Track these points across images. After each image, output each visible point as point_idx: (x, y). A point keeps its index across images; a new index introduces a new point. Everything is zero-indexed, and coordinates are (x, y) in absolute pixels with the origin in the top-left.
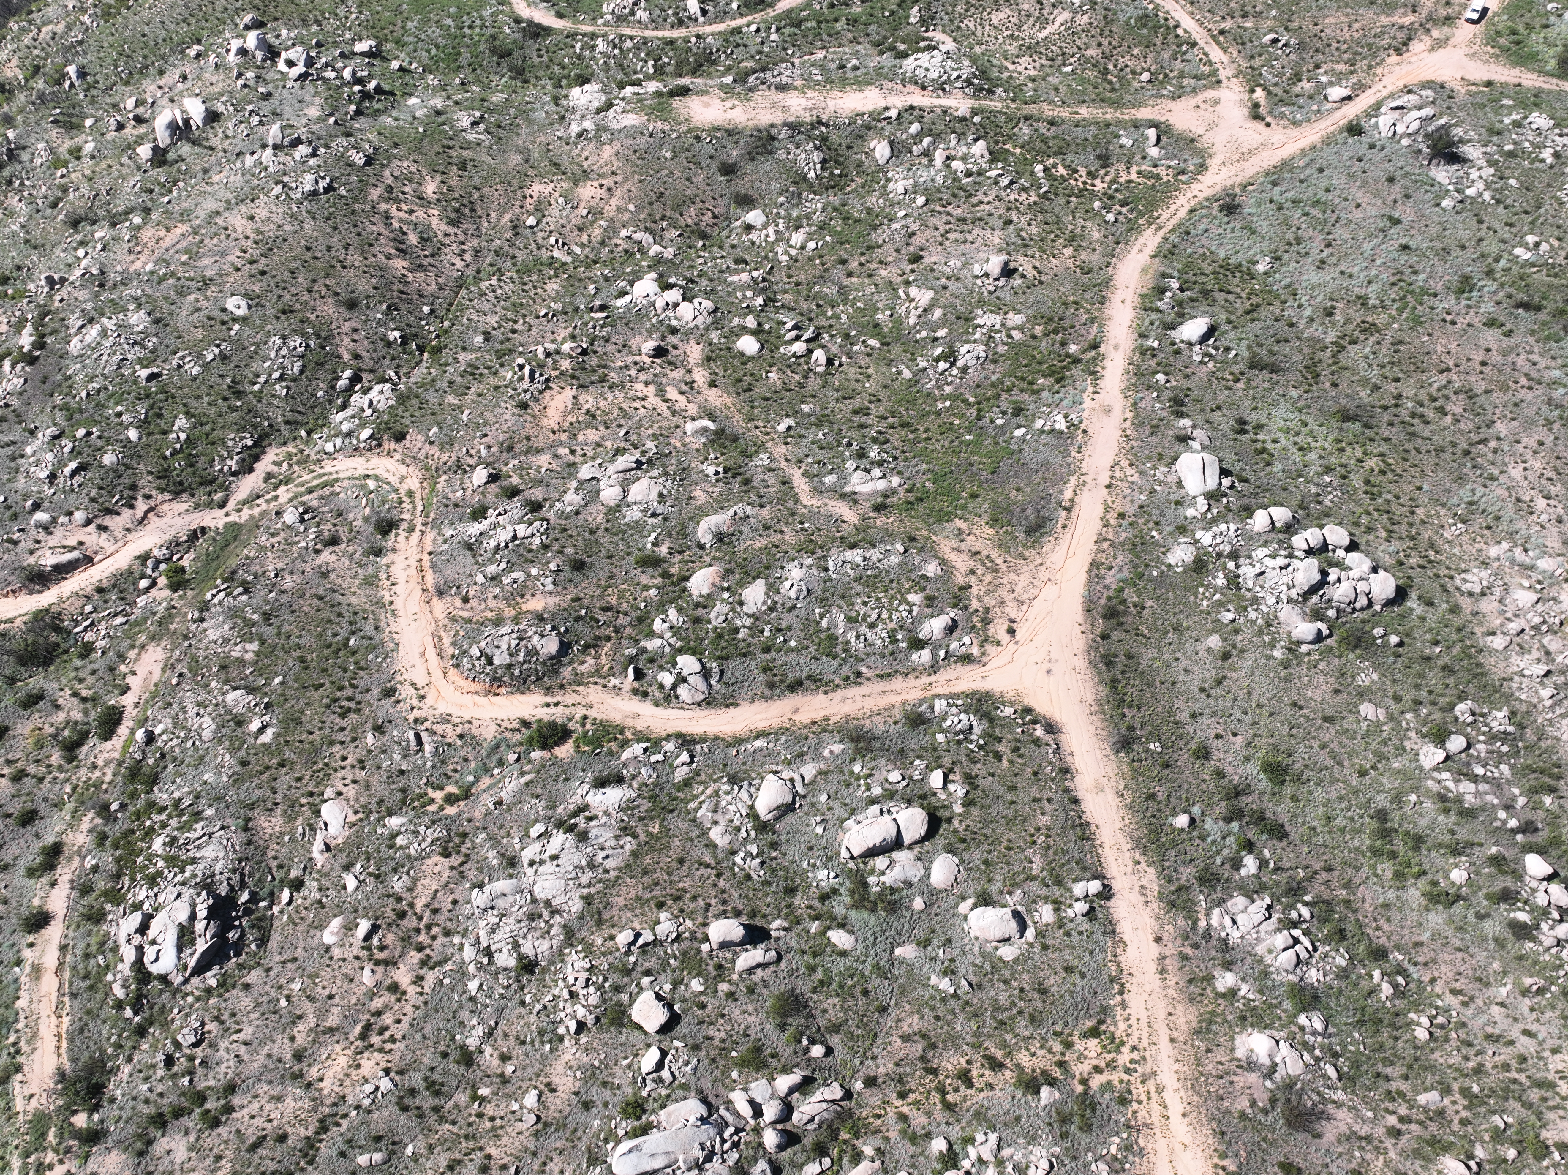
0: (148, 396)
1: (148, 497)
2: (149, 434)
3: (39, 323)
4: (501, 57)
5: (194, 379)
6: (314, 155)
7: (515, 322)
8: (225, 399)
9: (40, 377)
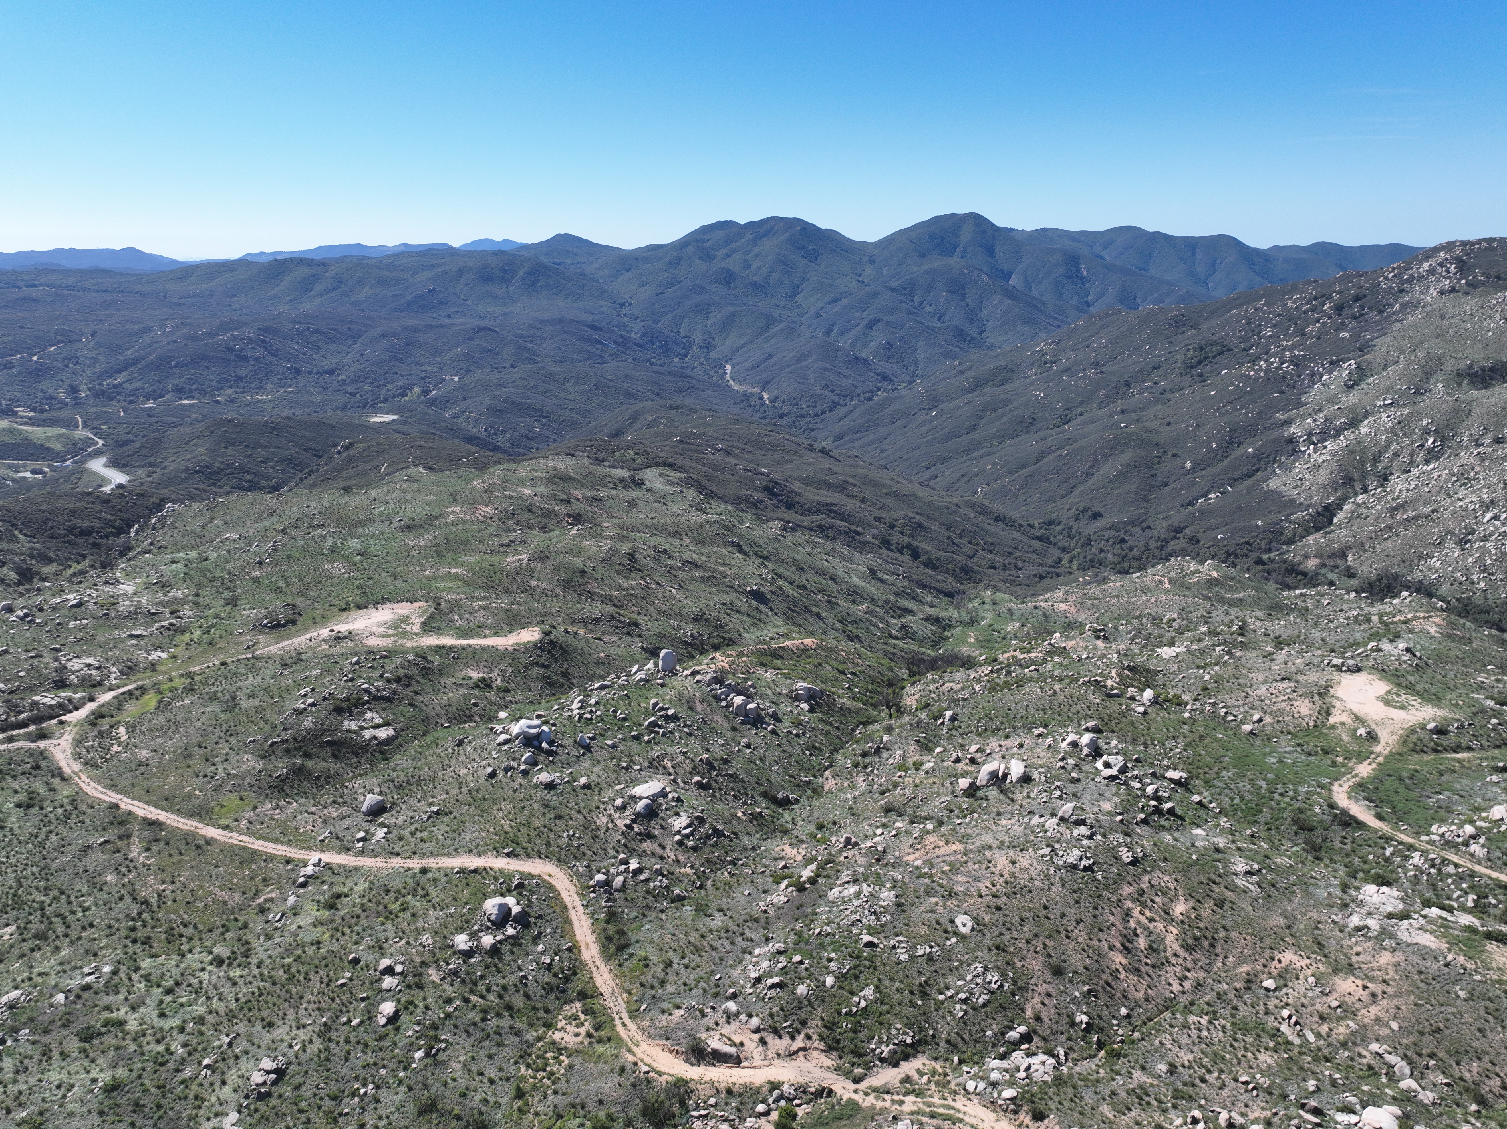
0: (858, 957)
1: (808, 1037)
2: (841, 988)
3: (822, 866)
4: (1302, 829)
5: (899, 963)
6: (1090, 837)
7: (1209, 1072)
8: (912, 993)
9: (798, 903)
